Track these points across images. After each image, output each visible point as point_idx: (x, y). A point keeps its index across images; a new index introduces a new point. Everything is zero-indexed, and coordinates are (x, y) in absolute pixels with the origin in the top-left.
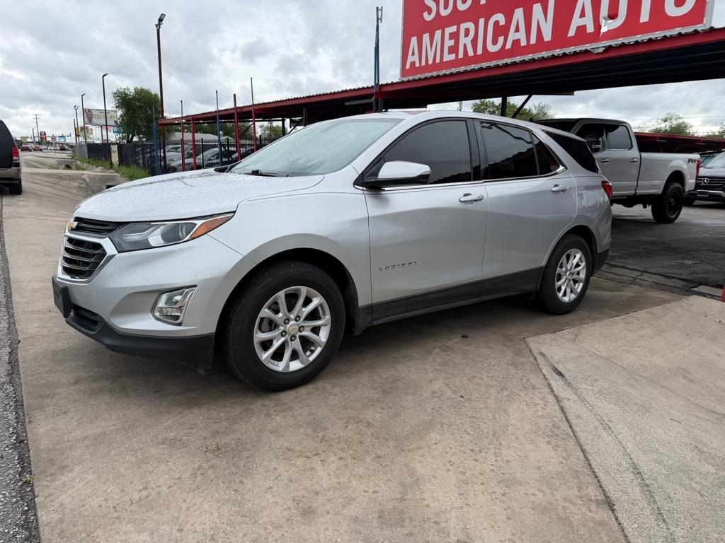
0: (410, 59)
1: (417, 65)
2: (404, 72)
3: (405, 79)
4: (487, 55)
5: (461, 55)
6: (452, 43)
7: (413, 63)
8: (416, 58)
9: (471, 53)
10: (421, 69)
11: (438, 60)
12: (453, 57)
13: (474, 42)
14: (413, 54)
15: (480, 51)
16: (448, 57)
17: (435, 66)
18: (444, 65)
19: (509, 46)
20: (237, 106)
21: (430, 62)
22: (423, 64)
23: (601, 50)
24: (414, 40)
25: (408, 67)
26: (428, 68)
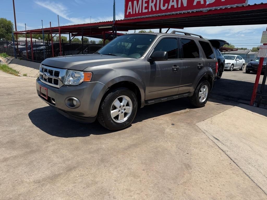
0: (128, 11)
1: (132, 13)
2: (126, 16)
3: (126, 19)
4: (161, 11)
5: (150, 10)
6: (146, 5)
7: (130, 13)
8: (131, 11)
9: (154, 10)
10: (133, 15)
11: (140, 12)
12: (146, 11)
13: (155, 5)
14: (130, 9)
15: (158, 9)
16: (145, 11)
17: (139, 14)
18: (143, 14)
19: (170, 7)
20: (52, 27)
21: (137, 12)
22: (134, 13)
23: (206, 11)
24: (130, 3)
25: (127, 14)
26: (136, 15)
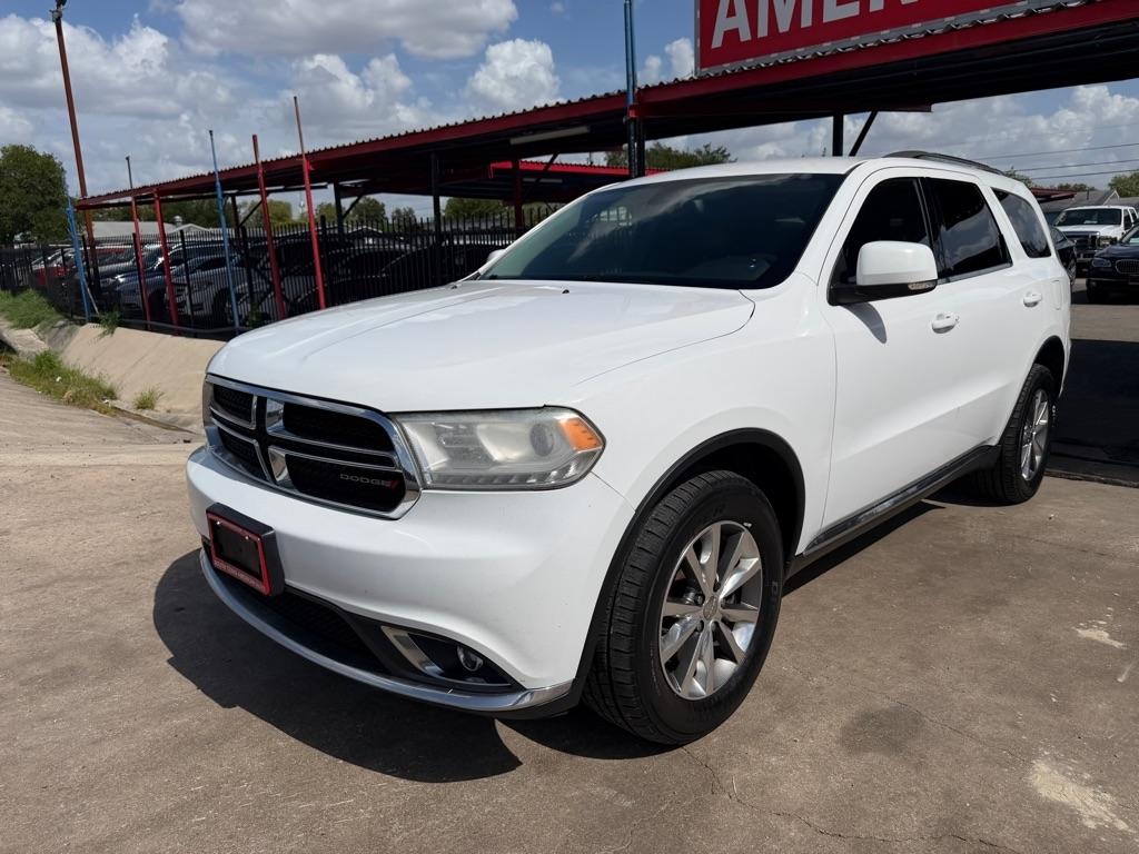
0: (723, 24)
1: (745, 36)
2: (705, 55)
3: (712, 72)
7: (732, 35)
8: (741, 22)
10: (757, 46)
11: (806, 21)
14: (731, 12)
16: (833, 13)
17: (797, 35)
18: (822, 31)
20: (263, 159)
21: (784, 25)
22: (763, 31)
25: (717, 42)
26: (776, 40)
